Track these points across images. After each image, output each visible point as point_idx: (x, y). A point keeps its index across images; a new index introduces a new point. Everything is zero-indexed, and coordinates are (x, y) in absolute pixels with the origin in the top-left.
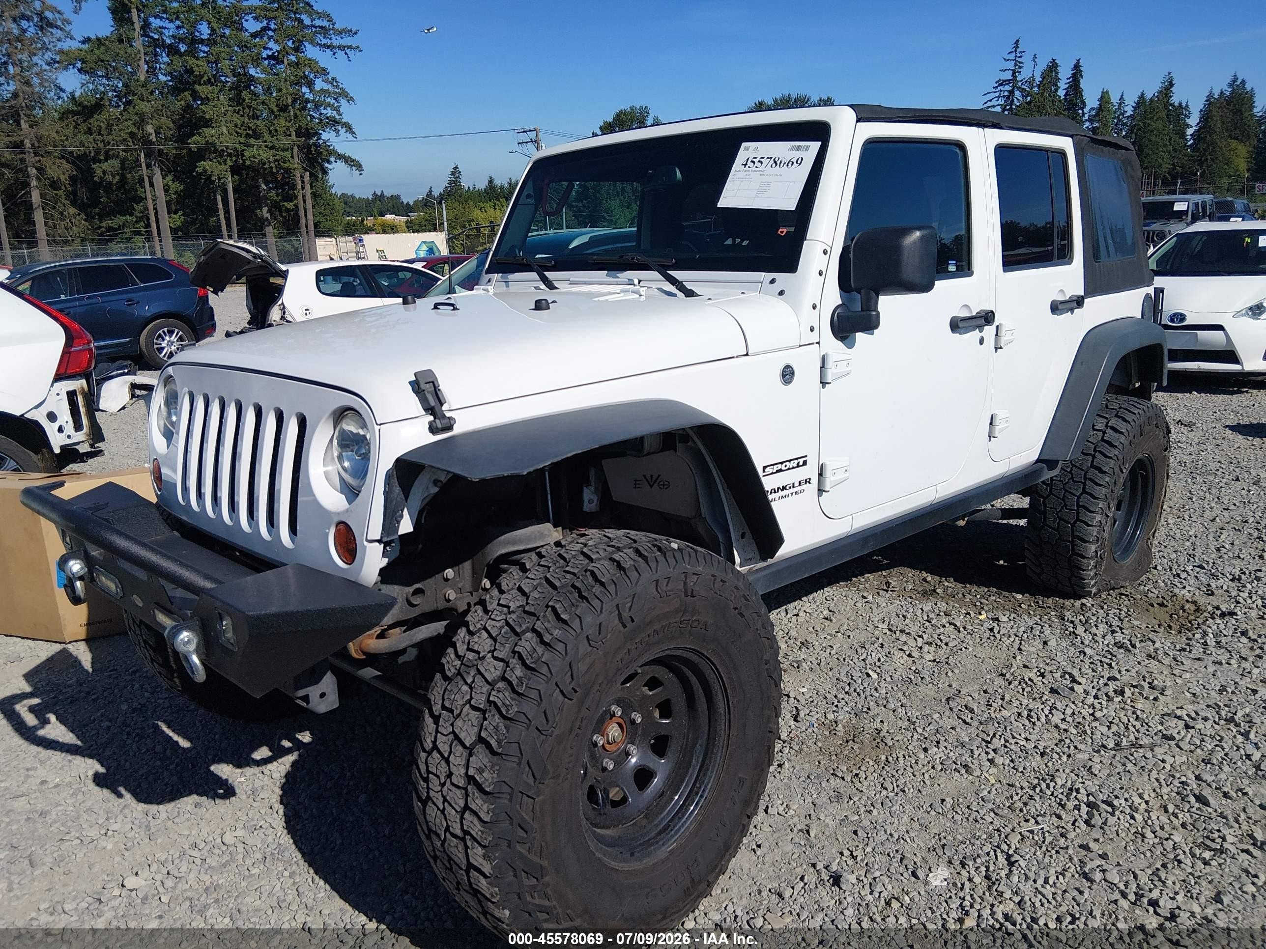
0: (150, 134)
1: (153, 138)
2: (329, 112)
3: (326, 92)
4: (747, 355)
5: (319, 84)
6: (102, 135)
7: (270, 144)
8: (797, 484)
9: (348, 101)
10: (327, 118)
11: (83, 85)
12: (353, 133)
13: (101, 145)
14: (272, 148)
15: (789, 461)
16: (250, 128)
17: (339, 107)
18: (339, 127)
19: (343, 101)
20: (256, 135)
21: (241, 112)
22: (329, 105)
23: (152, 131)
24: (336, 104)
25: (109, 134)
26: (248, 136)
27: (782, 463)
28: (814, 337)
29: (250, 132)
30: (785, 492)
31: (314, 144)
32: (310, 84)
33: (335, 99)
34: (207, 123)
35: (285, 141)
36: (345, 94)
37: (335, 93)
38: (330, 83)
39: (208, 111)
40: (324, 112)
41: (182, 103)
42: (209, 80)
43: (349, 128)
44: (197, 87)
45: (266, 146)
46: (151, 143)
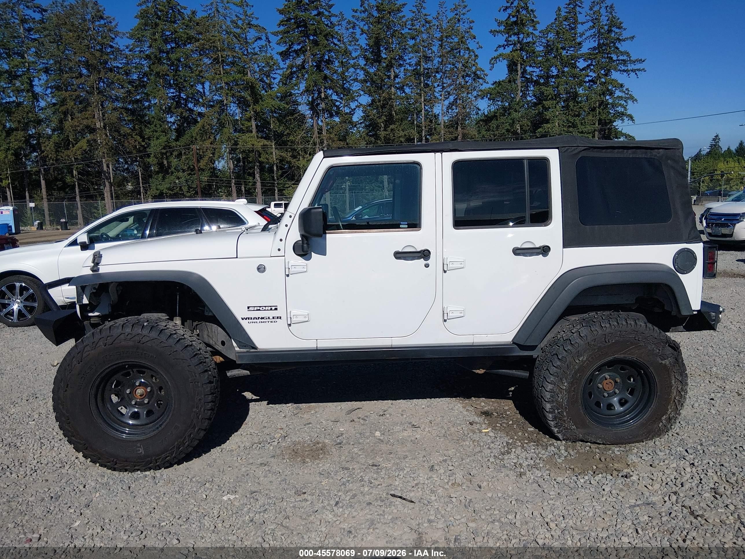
0: (518, 129)
1: (519, 131)
2: (620, 109)
3: (620, 98)
4: (237, 257)
5: (618, 93)
6: (494, 131)
7: (580, 130)
8: (271, 318)
9: (633, 102)
10: (619, 113)
11: (489, 106)
12: (633, 120)
13: (492, 136)
14: (582, 132)
15: (265, 307)
16: (571, 122)
17: (626, 106)
18: (625, 118)
19: (630, 102)
20: (574, 126)
21: (567, 114)
22: (620, 105)
23: (519, 128)
24: (625, 104)
25: (497, 130)
26: (569, 127)
27: (260, 307)
28: (281, 253)
29: (571, 124)
30: (263, 320)
31: (609, 129)
32: (611, 94)
33: (625, 101)
34: (547, 121)
35: (589, 128)
36: (632, 98)
37: (625, 98)
38: (624, 92)
39: (548, 115)
40: (618, 109)
41: (537, 111)
42: (552, 97)
43: (631, 118)
44: (544, 102)
45: (578, 132)
46: (518, 134)
